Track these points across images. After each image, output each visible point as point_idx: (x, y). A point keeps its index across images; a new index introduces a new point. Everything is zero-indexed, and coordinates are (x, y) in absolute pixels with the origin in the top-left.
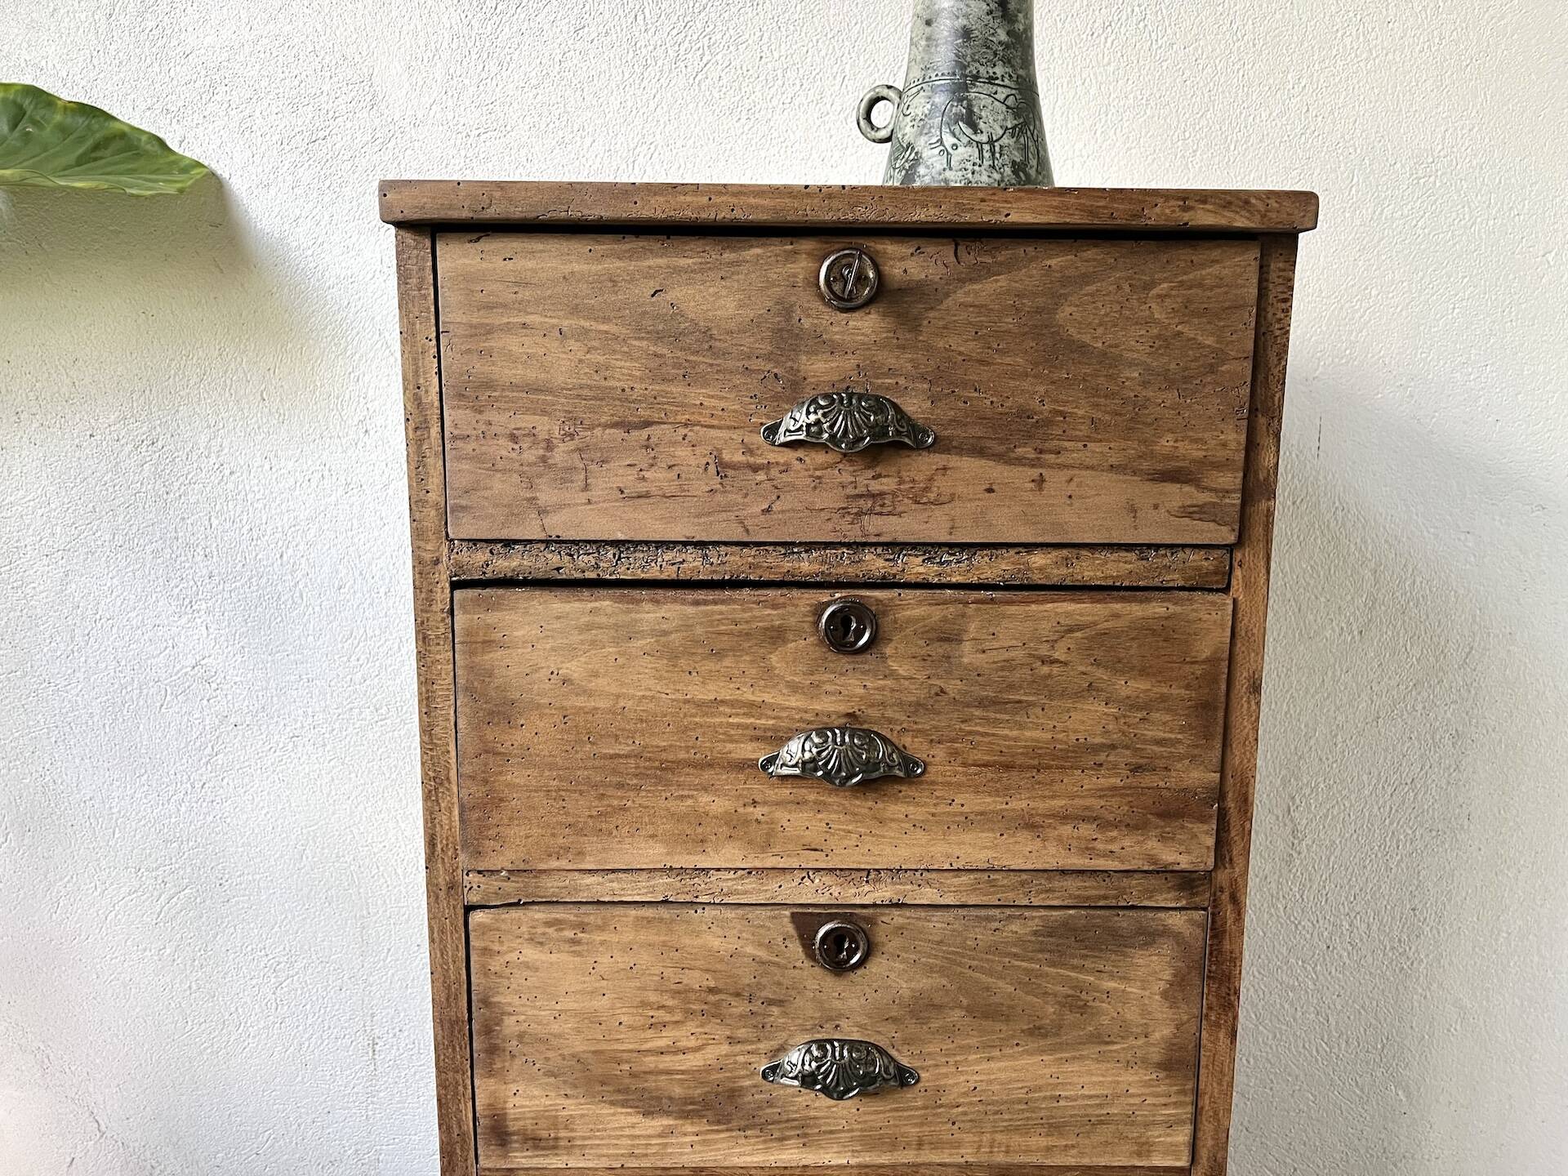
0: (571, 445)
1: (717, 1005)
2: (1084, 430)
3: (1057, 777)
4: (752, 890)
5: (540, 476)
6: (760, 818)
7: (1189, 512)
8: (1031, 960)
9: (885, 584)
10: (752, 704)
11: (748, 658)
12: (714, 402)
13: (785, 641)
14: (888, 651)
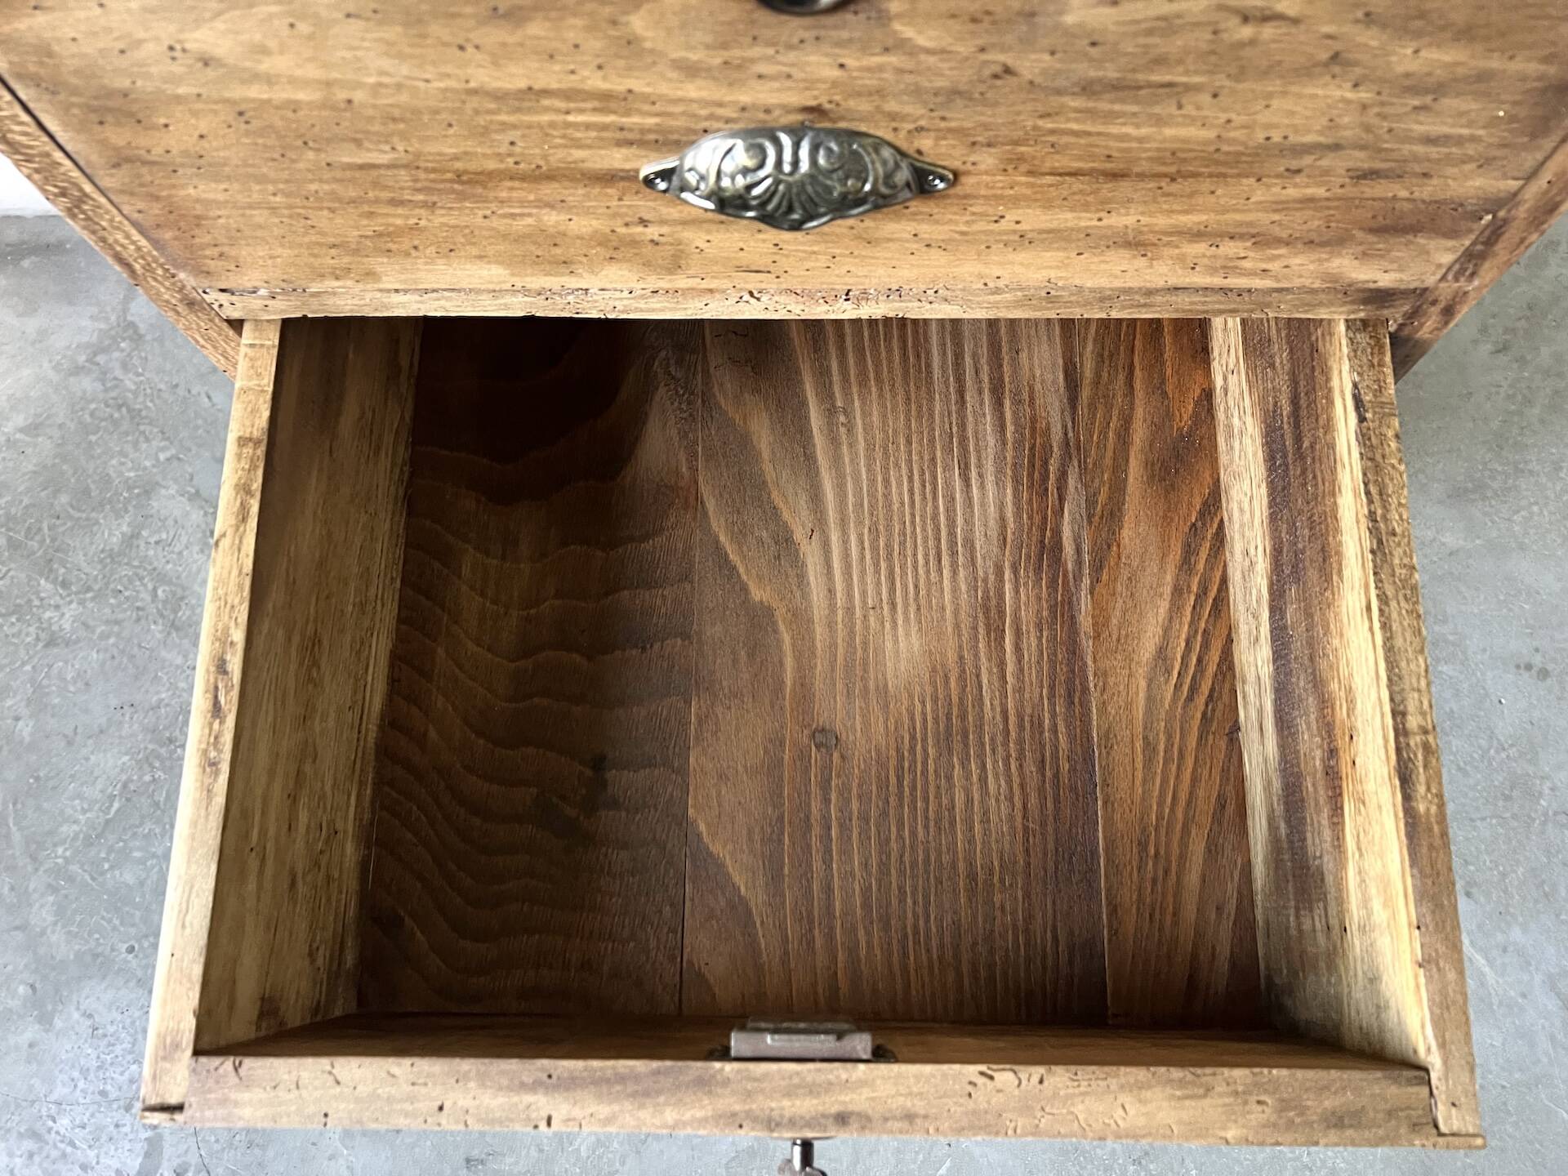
3: (1207, 187)
6: (656, 238)
10: (606, 95)
11: (578, 22)
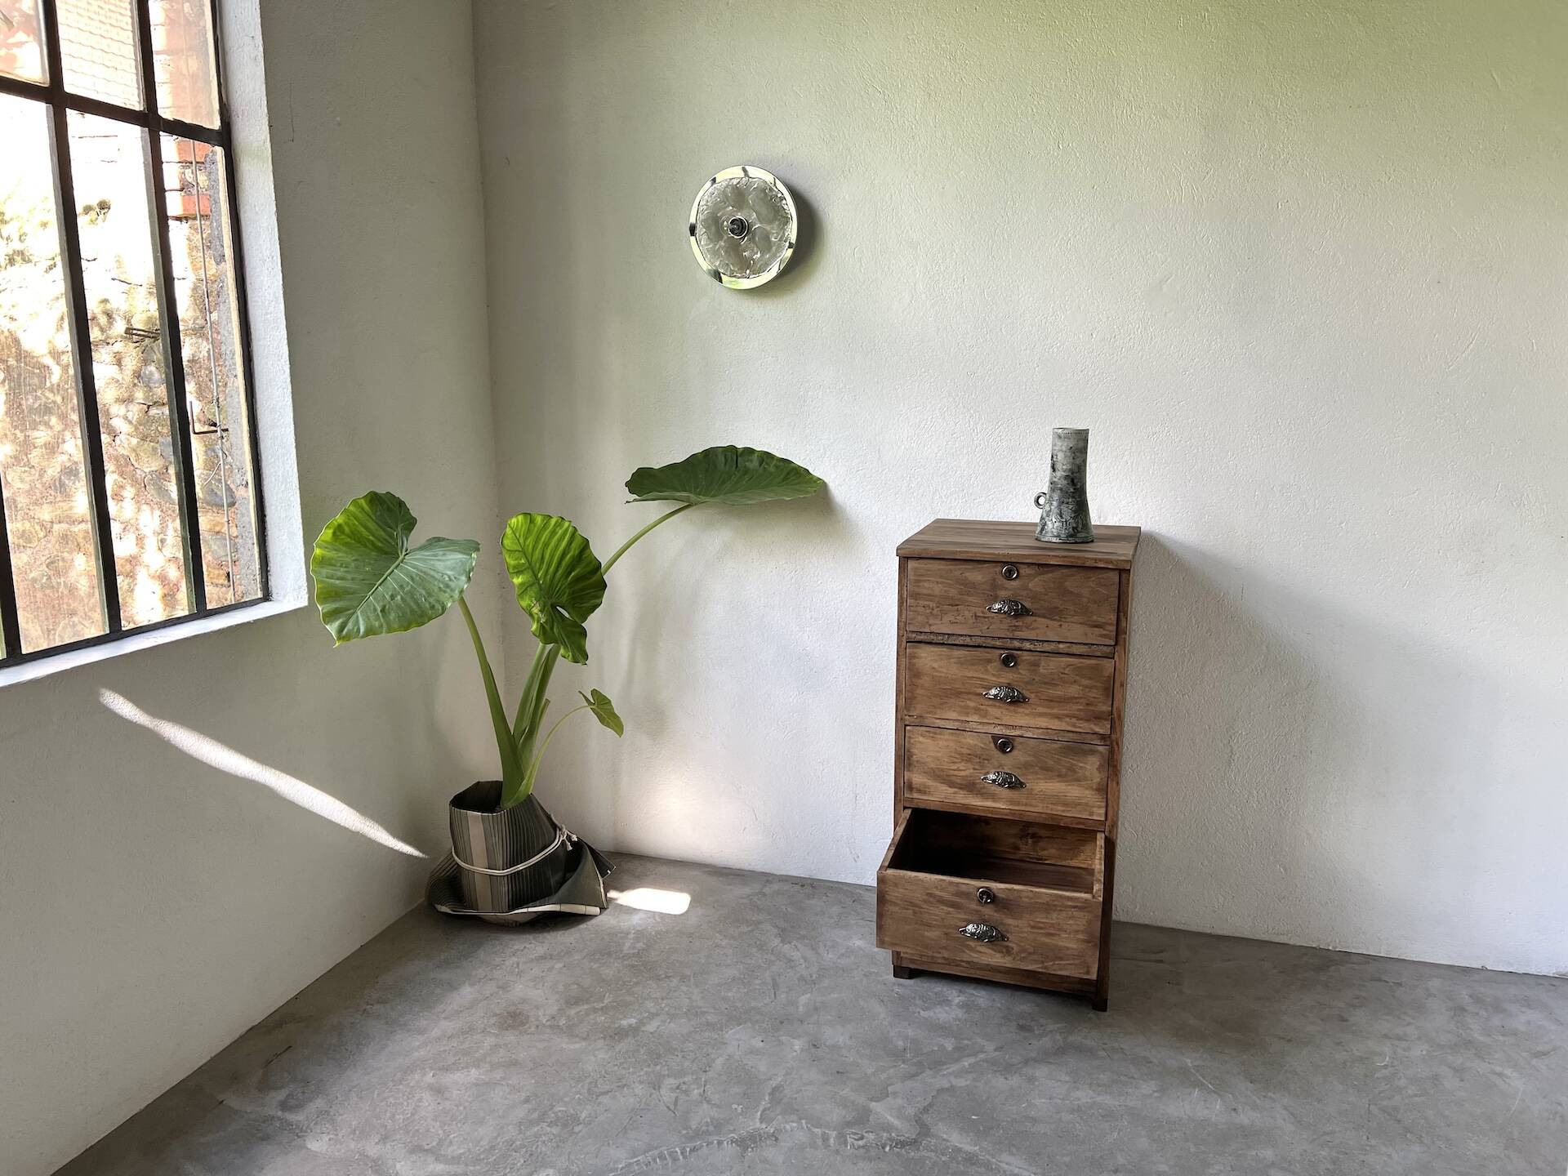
0: (938, 609)
1: (970, 758)
2: (1073, 613)
3: (1066, 705)
4: (981, 729)
5: (930, 617)
6: (983, 709)
7: (1101, 636)
8: (1058, 755)
9: (1019, 649)
10: (982, 679)
12: (975, 601)
13: (991, 663)
14: (1019, 667)
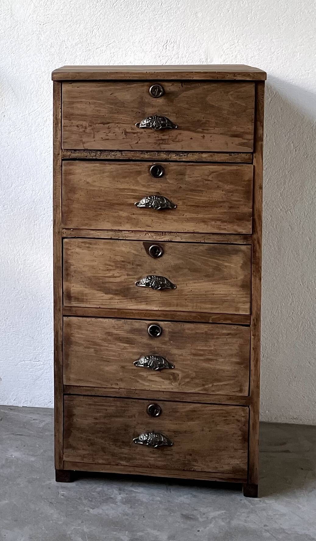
0: (90, 128)
1: (124, 265)
3: (210, 209)
4: (133, 237)
5: (83, 135)
6: (135, 218)
7: (241, 144)
8: (205, 257)
9: (166, 161)
11: (132, 178)
12: (124, 118)
13: (141, 174)
14: (167, 177)
